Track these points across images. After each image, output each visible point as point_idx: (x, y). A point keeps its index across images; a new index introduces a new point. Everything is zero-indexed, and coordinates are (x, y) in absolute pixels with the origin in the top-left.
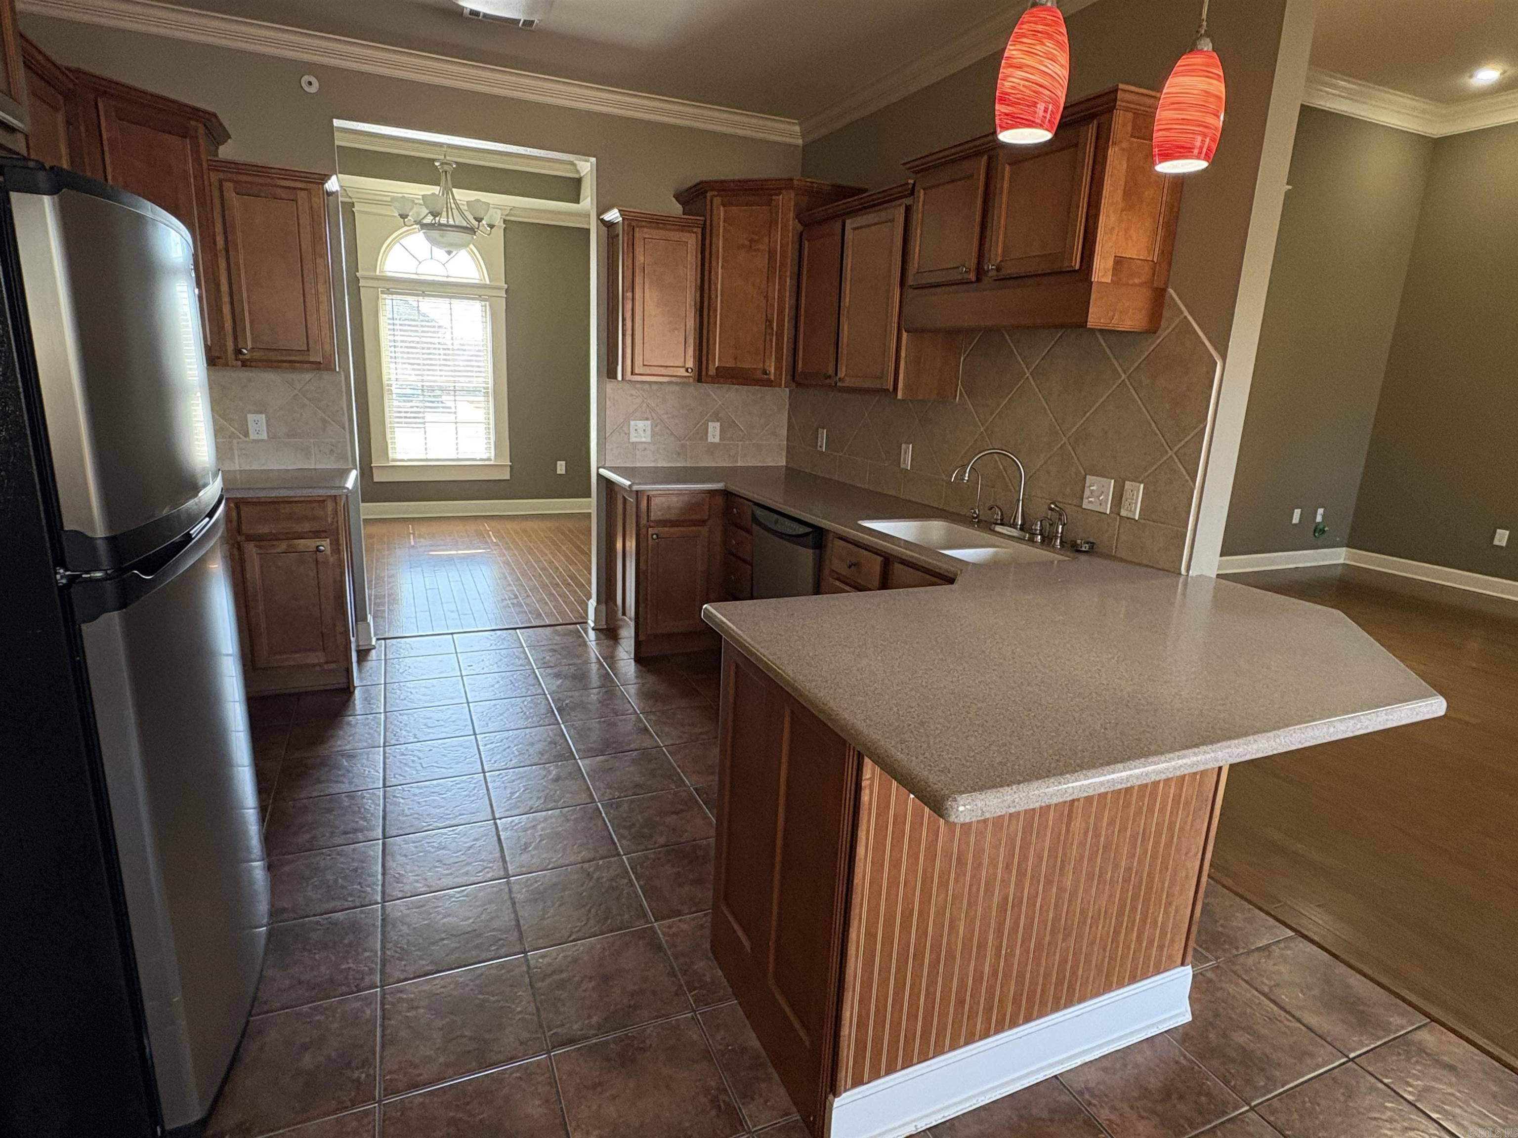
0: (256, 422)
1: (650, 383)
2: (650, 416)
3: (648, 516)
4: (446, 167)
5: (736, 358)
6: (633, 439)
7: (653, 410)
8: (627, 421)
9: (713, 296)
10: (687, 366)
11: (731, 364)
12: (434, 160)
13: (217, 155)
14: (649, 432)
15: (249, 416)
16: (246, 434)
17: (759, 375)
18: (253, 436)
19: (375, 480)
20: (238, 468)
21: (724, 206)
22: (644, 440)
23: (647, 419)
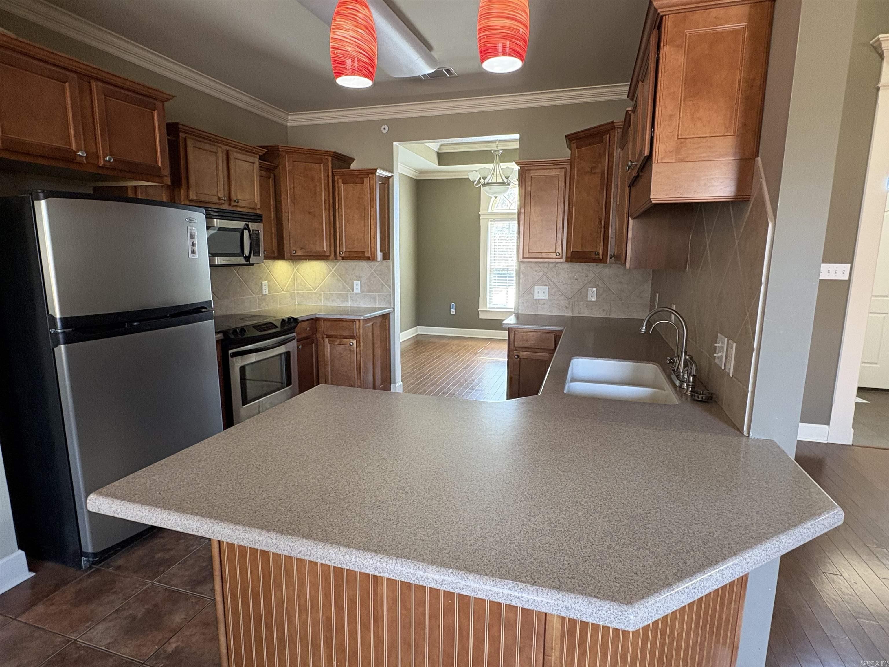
0: (357, 285)
1: (549, 263)
2: (547, 284)
3: (514, 344)
4: (497, 153)
5: (582, 246)
6: (536, 297)
7: (550, 280)
8: (533, 287)
9: (571, 207)
10: (557, 252)
11: (579, 249)
12: (491, 150)
13: (350, 168)
14: (547, 293)
15: (354, 282)
16: (353, 291)
17: (593, 256)
18: (355, 291)
19: (480, 318)
20: (349, 305)
21: (578, 148)
22: (543, 298)
23: (546, 285)
